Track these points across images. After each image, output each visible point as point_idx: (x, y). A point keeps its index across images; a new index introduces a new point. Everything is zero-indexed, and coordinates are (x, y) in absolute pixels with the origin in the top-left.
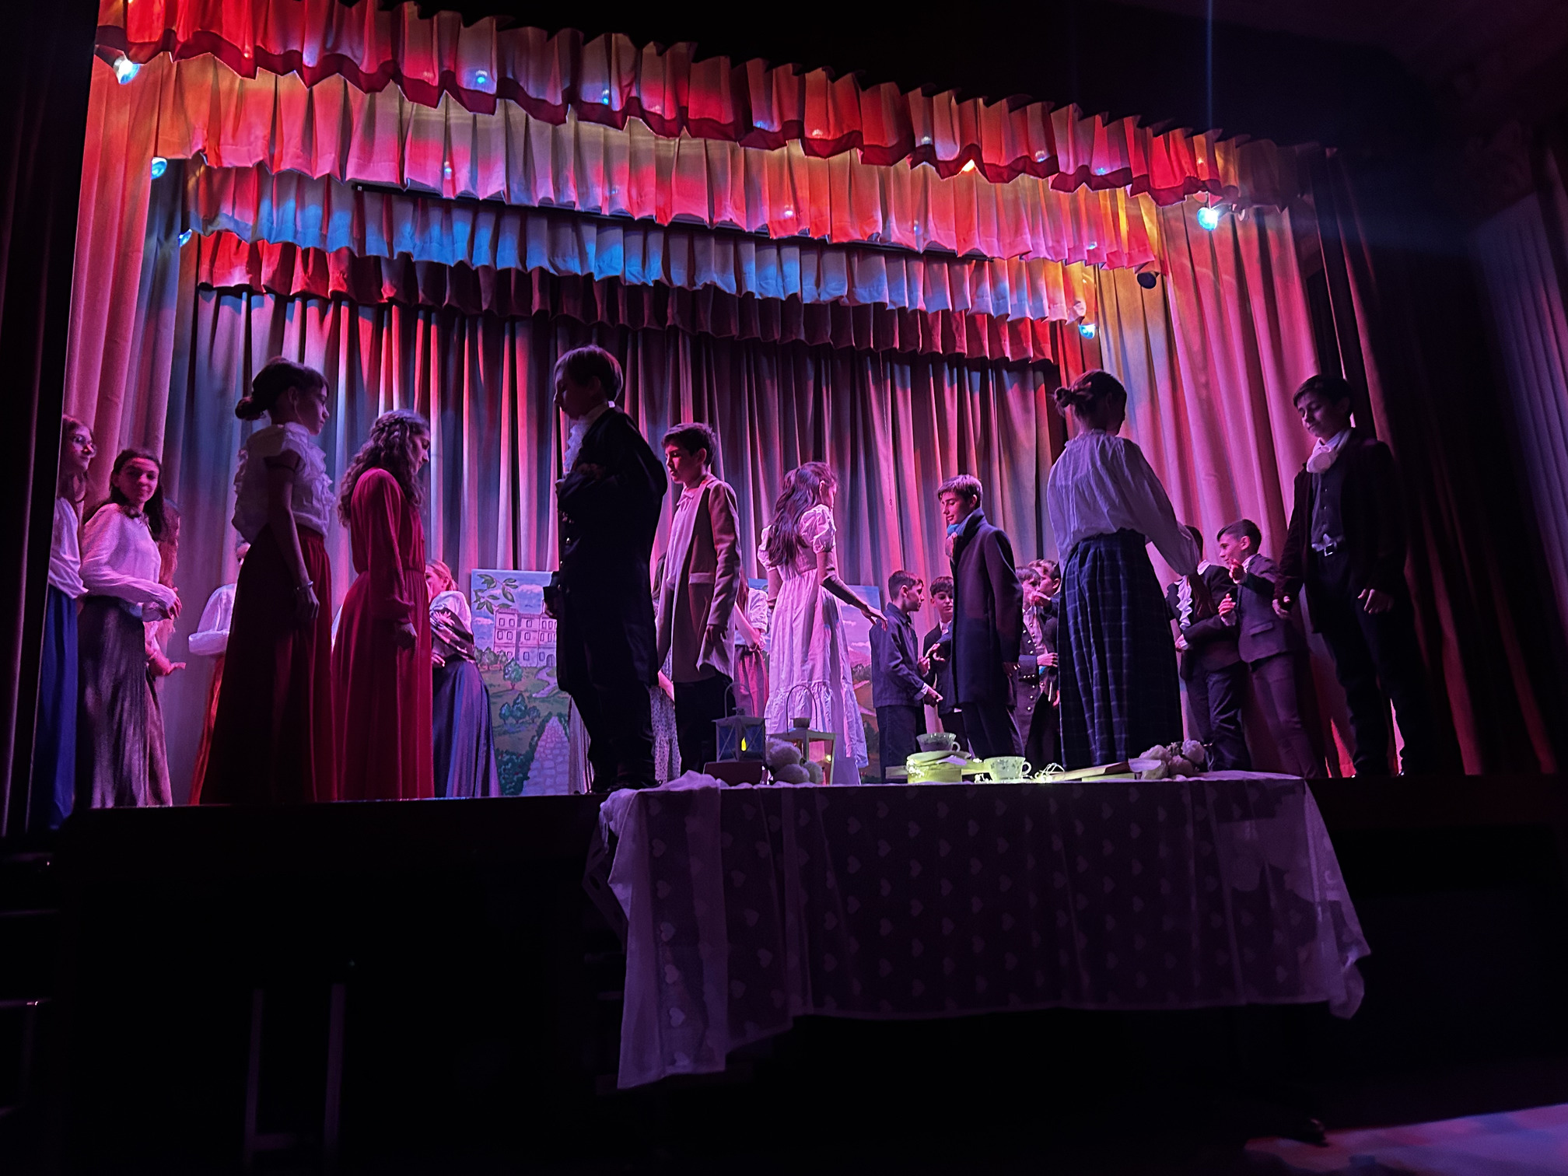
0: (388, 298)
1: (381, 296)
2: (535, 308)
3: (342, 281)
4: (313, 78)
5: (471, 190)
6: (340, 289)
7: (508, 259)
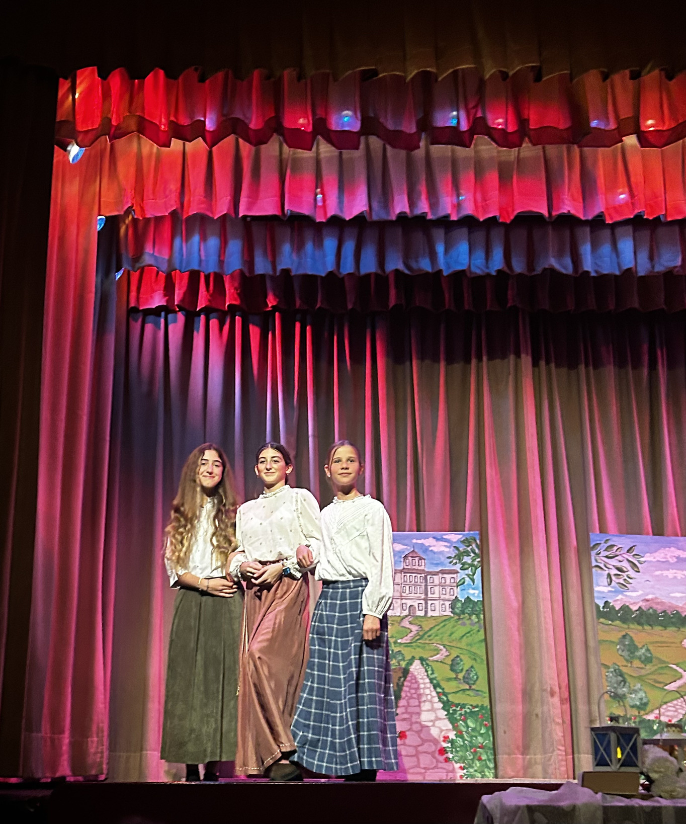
0: (272, 307)
1: (267, 305)
2: (392, 302)
3: (236, 296)
4: (214, 139)
5: (339, 214)
6: (234, 303)
7: (369, 265)
